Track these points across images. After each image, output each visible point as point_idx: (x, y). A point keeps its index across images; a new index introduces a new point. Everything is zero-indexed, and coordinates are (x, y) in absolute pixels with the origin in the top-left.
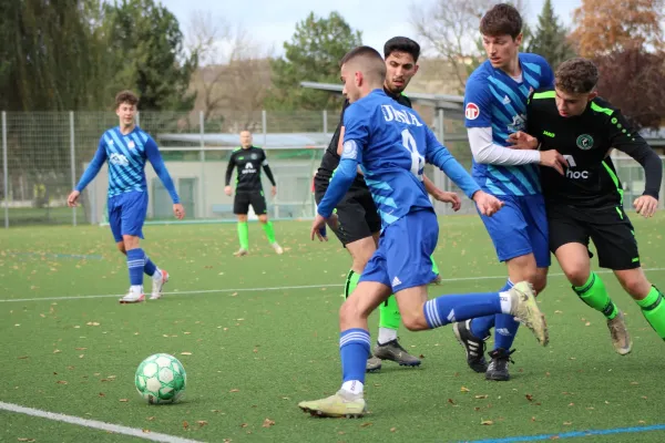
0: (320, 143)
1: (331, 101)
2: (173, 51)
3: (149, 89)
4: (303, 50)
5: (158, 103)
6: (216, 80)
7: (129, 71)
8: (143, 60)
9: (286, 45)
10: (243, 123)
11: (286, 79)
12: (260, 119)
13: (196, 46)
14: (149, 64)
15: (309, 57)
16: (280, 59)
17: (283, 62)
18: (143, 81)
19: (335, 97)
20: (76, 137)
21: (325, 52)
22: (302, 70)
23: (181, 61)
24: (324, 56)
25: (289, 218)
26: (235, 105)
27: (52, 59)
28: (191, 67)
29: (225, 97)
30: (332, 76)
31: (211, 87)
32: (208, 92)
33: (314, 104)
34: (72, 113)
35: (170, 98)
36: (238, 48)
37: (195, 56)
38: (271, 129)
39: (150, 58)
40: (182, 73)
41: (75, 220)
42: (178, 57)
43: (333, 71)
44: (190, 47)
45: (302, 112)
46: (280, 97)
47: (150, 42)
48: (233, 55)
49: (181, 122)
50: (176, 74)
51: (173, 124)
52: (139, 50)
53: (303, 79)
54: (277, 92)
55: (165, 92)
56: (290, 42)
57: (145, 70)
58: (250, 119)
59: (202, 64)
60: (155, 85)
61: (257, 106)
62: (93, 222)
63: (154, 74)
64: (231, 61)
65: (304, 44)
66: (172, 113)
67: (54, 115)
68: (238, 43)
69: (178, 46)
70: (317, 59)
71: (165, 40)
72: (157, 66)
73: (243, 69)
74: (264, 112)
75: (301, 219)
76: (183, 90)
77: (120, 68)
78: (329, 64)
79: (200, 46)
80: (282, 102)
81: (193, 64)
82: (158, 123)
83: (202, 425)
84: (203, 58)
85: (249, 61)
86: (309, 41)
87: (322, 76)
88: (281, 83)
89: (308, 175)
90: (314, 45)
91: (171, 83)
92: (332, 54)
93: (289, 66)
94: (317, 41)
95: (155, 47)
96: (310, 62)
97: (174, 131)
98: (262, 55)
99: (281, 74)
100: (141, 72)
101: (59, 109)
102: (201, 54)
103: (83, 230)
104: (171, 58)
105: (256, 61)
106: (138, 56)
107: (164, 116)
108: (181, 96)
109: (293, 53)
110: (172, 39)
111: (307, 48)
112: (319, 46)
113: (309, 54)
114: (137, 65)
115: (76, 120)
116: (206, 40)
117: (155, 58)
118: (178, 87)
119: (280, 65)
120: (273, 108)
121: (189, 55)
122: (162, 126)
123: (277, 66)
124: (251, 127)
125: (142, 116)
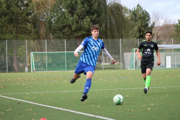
5: (143, 36)
6: (159, 30)
7: (136, 28)
8: (140, 25)
9: (178, 20)
10: (167, 42)
12: (172, 41)
13: (154, 21)
14: (141, 26)
17: (178, 25)
18: (140, 31)
20: (122, 46)
23: (150, 25)
26: (165, 37)
27: (116, 25)
29: (161, 35)
31: (158, 32)
32: (157, 33)
34: (121, 39)
36: (165, 22)
37: (154, 24)
38: (174, 43)
40: (150, 28)
41: (121, 68)
42: (149, 24)
44: (152, 21)
47: (142, 20)
48: (164, 23)
50: (149, 29)
52: (139, 22)
54: (176, 33)
57: (141, 28)
58: (169, 41)
59: (156, 26)
60: (143, 32)
61: (170, 37)
62: (126, 69)
63: (143, 29)
64: (164, 25)
67: (116, 40)
68: (165, 20)
69: (149, 21)
72: (143, 27)
73: (166, 27)
74: (172, 39)
77: (133, 27)
80: (177, 36)
81: (153, 26)
84: (156, 24)
85: (168, 25)
88: (177, 31)
98: (172, 23)
99: (177, 28)
100: (139, 28)
101: (117, 38)
103: (124, 71)
104: (147, 24)
105: (170, 25)
106: (138, 24)
110: (148, 19)
114: (138, 26)
115: (122, 41)
116: (157, 19)
117: (143, 24)
120: (175, 38)
121: (152, 23)
123: (176, 26)
124: (169, 43)
125: (139, 40)
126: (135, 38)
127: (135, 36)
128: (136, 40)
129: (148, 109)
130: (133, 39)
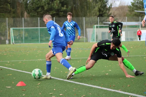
0: (139, 24)
1: (141, 15)
2: (106, 4)
3: (101, 12)
4: (135, 3)
5: (103, 15)
6: (116, 10)
7: (97, 8)
8: (100, 6)
9: (131, 2)
10: (122, 20)
11: (131, 10)
12: (126, 19)
13: (111, 3)
14: (101, 7)
15: (136, 5)
16: (130, 6)
17: (131, 6)
18: (100, 10)
19: (142, 14)
20: (85, 23)
21: (140, 4)
22: (135, 8)
23: (108, 6)
24: (140, 5)
25: (132, 41)
26: (120, 16)
27: (80, 6)
28: (110, 8)
29: (118, 14)
30: (141, 9)
31: (115, 12)
32: (114, 13)
33: (137, 15)
34: (84, 18)
35: (105, 14)
36: (120, 3)
37: (111, 5)
38: (128, 21)
39: (101, 5)
40: (108, 9)
41: (85, 41)
42: (107, 5)
43: (142, 8)
44: (110, 3)
45: (135, 17)
46: (130, 14)
47: (101, 2)
49: (108, 20)
50: (107, 9)
51: (106, 20)
52: (99, 3)
53: (135, 10)
55: (105, 13)
56: (132, 2)
57: (100, 8)
58: (123, 19)
59: (113, 7)
60: (102, 11)
61: (125, 16)
62: (89, 41)
63: (102, 9)
64: (119, 6)
66: (106, 17)
67: (80, 18)
69: (107, 3)
70: (138, 5)
71: (104, 1)
72: (103, 7)
73: (121, 8)
74: (126, 17)
75: (134, 41)
76: (108, 12)
77: (94, 8)
78: (141, 7)
79: (112, 3)
80: (130, 15)
81: (111, 7)
82: (103, 20)
83: (114, 86)
84: (113, 5)
85: (123, 6)
86: (136, 1)
87: (139, 9)
88: (130, 11)
89: (136, 31)
90: (137, 3)
91: (106, 11)
92: (141, 4)
93: (132, 7)
94: (138, 1)
95: (102, 3)
96: (136, 6)
97: (106, 21)
98: (126, 5)
99: (130, 9)
100: (99, 9)
101: (81, 17)
102: (112, 5)
103: (87, 43)
104: (106, 6)
105: (124, 6)
106: (98, 5)
107: (104, 18)
108: (108, 14)
109: (133, 4)
110: (106, 1)
111: (136, 3)
112: (139, 3)
113: (136, 4)
114: (98, 7)
115: (85, 19)
116: (113, 1)
117: (102, 6)
118: (107, 12)
119: (130, 7)
120: (128, 16)
121: (110, 4)
122: (104, 20)
123: (129, 7)
124: (123, 21)
125: (99, 18)
126: (96, 17)
127: (96, 15)
128: (96, 19)
129: (107, 74)
130: (94, 17)
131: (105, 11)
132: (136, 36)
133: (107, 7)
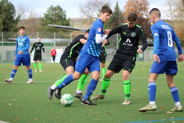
0: (53, 42)
1: (56, 30)
2: (13, 15)
3: (6, 25)
5: (8, 29)
7: (1, 21)
8: (4, 17)
9: (44, 14)
10: (32, 36)
11: (44, 24)
12: (37, 35)
13: (20, 14)
14: (6, 19)
15: (51, 17)
16: (43, 18)
17: (44, 19)
18: (4, 23)
19: (58, 29)
21: (55, 16)
22: (49, 21)
23: (15, 18)
24: (55, 17)
25: (44, 62)
26: (30, 30)
28: (18, 20)
30: (57, 23)
33: (52, 31)
35: (12, 28)
36: (31, 15)
37: (19, 17)
39: (6, 17)
40: (15, 21)
42: (14, 17)
43: (57, 21)
44: (18, 14)
45: (48, 32)
46: (43, 28)
47: (7, 12)
49: (15, 35)
50: (14, 22)
51: (13, 35)
52: (4, 14)
53: (49, 24)
54: (42, 27)
55: (11, 27)
56: (46, 13)
58: (34, 35)
59: (21, 19)
60: (8, 25)
61: (36, 31)
63: (8, 22)
64: (29, 18)
65: (50, 14)
66: (12, 32)
68: (31, 13)
69: (14, 13)
70: (53, 18)
71: (11, 12)
72: (8, 19)
73: (32, 20)
74: (38, 33)
75: (47, 62)
76: (15, 26)
78: (56, 19)
79: (21, 14)
80: (43, 30)
81: (18, 19)
82: (8, 35)
83: (18, 120)
84: (21, 17)
85: (34, 18)
86: (51, 13)
87: (54, 23)
88: (43, 25)
89: (50, 50)
90: (52, 14)
91: (13, 24)
92: (57, 17)
93: (45, 20)
94: (53, 13)
95: (8, 14)
96: (51, 19)
97: (13, 37)
98: (38, 16)
99: (43, 22)
100: (4, 21)
102: (21, 16)
104: (12, 17)
105: (36, 18)
107: (10, 33)
108: (15, 28)
109: (46, 16)
110: (13, 12)
111: (50, 15)
112: (54, 14)
113: (51, 16)
114: (3, 19)
116: (22, 12)
117: (8, 17)
118: (14, 25)
120: (40, 31)
121: (17, 16)
122: (9, 36)
123: (42, 20)
124: (34, 37)
125: (4, 33)
131: (11, 24)
132: (49, 57)
133: (13, 19)
